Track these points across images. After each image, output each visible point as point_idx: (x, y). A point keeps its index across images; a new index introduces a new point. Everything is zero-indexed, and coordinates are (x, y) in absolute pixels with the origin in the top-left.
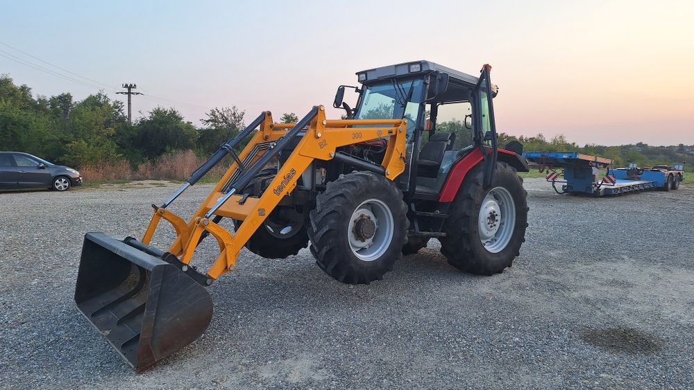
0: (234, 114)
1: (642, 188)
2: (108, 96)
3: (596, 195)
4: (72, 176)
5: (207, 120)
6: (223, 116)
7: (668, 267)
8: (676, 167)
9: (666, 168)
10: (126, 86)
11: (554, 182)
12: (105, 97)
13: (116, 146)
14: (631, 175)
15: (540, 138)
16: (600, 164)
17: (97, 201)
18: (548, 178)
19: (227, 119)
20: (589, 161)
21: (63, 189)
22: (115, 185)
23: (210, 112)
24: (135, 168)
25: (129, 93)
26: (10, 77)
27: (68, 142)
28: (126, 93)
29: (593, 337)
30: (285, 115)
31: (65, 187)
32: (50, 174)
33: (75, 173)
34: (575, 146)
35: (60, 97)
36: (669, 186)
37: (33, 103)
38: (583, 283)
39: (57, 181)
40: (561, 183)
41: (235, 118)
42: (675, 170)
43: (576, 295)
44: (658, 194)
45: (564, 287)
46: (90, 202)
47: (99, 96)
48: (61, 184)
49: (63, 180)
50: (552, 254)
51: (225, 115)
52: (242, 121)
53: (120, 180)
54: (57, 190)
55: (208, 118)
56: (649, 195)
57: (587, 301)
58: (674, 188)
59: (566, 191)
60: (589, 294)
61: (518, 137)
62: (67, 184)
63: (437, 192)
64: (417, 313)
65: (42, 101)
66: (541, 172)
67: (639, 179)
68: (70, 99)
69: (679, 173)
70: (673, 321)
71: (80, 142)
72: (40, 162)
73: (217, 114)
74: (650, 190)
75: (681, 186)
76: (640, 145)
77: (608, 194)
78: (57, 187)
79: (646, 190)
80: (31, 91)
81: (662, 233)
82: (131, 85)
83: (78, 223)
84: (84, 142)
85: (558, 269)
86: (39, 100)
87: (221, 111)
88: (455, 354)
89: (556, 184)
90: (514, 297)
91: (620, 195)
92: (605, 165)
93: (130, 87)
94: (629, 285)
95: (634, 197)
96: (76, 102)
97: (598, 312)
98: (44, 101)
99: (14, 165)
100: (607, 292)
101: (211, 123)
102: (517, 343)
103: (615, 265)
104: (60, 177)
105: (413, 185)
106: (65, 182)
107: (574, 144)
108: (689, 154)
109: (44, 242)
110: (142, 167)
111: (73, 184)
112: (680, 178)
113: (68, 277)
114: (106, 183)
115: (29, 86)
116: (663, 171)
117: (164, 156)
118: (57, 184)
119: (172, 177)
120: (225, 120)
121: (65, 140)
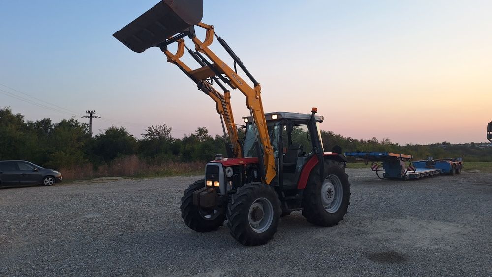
0: (165, 129)
1: (435, 174)
2: (78, 120)
3: (404, 179)
4: (56, 176)
5: (146, 134)
6: (157, 131)
7: (430, 221)
8: (458, 159)
9: (450, 160)
10: (89, 112)
11: (377, 171)
12: (76, 121)
13: (83, 154)
14: (428, 165)
15: (374, 141)
16: (404, 158)
17: (75, 192)
18: (373, 169)
19: (159, 133)
20: (396, 157)
21: (50, 184)
22: (84, 181)
23: (147, 129)
24: (96, 169)
25: (91, 117)
26: (10, 109)
27: (52, 153)
28: (88, 117)
29: (373, 257)
30: (199, 128)
31: (51, 183)
32: (41, 175)
33: (57, 173)
34: (398, 145)
35: (42, 121)
36: (454, 172)
37: (24, 125)
38: (377, 231)
39: (46, 180)
40: (381, 172)
41: (165, 132)
42: (457, 161)
43: (371, 237)
44: (446, 177)
45: (366, 233)
46: (70, 192)
47: (72, 120)
48: (48, 181)
49: (50, 178)
50: (365, 215)
51: (158, 131)
52: (170, 134)
53: (87, 178)
54: (45, 186)
55: (146, 133)
56: (439, 178)
57: (377, 239)
58: (457, 173)
59: (385, 177)
60: (379, 236)
61: (359, 140)
62: (52, 181)
63: (296, 183)
64: (280, 248)
65: (31, 124)
66: (366, 165)
67: (434, 168)
68: (50, 123)
69: (460, 163)
70: (419, 248)
71: (61, 152)
72: (35, 167)
73: (152, 130)
74: (441, 175)
75: (462, 172)
76: (445, 143)
77: (412, 178)
78: (46, 183)
79: (438, 175)
80: (23, 117)
81: (436, 201)
82: (92, 111)
83: (67, 206)
84: (63, 152)
85: (366, 224)
86: (28, 123)
87: (155, 128)
88: (297, 267)
89: (378, 173)
90: (337, 239)
91: (420, 178)
92: (407, 159)
93: (91, 113)
94: (404, 231)
95: (429, 180)
96: (53, 125)
97: (381, 245)
98: (32, 124)
99: (18, 169)
100: (390, 235)
101: (148, 136)
102: (331, 260)
103: (400, 221)
104: (47, 177)
105: (281, 181)
106: (51, 180)
107: (397, 144)
108: (479, 149)
109: (50, 218)
110: (101, 168)
111: (57, 181)
112: (461, 166)
113: (73, 237)
114: (77, 180)
115: (22, 114)
116: (449, 162)
117: (116, 159)
118: (46, 181)
119: (123, 174)
120: (158, 134)
121: (49, 151)
